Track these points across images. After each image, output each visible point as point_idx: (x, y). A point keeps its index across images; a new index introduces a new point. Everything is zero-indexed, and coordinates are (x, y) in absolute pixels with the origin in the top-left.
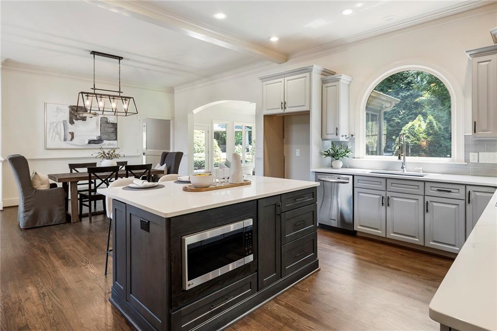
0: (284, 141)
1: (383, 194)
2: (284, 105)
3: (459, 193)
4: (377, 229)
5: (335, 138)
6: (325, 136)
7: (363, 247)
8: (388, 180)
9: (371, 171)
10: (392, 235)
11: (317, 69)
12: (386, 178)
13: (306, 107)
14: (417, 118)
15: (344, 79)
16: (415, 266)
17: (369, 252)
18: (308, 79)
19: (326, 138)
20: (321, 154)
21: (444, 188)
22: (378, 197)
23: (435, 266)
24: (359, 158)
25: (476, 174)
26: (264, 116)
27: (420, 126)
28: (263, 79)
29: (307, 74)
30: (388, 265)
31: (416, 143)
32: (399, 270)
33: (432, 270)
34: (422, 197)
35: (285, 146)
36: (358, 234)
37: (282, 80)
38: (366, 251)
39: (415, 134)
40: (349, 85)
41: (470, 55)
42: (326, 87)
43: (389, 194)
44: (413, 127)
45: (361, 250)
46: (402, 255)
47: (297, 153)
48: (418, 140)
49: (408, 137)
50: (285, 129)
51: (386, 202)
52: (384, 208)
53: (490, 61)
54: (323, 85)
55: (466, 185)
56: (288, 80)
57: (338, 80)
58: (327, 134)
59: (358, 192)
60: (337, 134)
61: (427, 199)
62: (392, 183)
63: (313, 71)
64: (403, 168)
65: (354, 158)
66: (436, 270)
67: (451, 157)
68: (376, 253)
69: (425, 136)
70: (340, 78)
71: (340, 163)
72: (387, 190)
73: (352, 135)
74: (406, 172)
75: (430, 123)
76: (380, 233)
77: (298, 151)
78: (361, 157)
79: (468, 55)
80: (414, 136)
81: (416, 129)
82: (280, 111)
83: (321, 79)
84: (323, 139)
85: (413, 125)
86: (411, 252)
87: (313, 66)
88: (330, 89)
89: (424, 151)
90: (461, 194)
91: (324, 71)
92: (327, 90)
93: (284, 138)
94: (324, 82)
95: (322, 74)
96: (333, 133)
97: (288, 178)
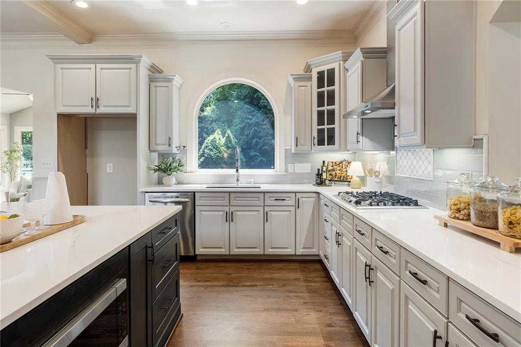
0: (87, 153)
1: (227, 209)
2: (96, 102)
3: (291, 200)
4: (221, 248)
5: (167, 149)
6: (153, 147)
7: (210, 271)
8: (231, 194)
9: (206, 186)
10: (235, 251)
11: (145, 62)
12: (230, 193)
13: (131, 108)
14: (216, 132)
15: (177, 81)
16: (265, 277)
17: (218, 275)
18: (133, 72)
19: (155, 149)
20: (150, 169)
21: (279, 197)
22: (221, 213)
23: (277, 272)
24: (192, 172)
25: (293, 182)
26: (58, 115)
27: (220, 139)
28: (56, 60)
29: (133, 66)
30: (244, 283)
31: (218, 156)
32: (256, 286)
33: (276, 275)
34: (262, 208)
35: (88, 160)
36: (199, 258)
37: (93, 66)
38: (215, 275)
39: (217, 147)
40: (180, 89)
41: (293, 78)
42: (155, 87)
43: (232, 209)
44: (214, 141)
45: (209, 275)
46: (248, 269)
47: (108, 169)
48: (220, 152)
49: (211, 150)
50: (89, 136)
51: (229, 217)
52: (228, 223)
53: (306, 86)
54: (151, 84)
55: (296, 193)
56: (102, 69)
57: (170, 81)
58: (157, 145)
59: (201, 211)
60: (169, 145)
61: (267, 209)
62: (235, 197)
63: (141, 63)
64: (238, 180)
65: (186, 172)
66: (281, 275)
67: (274, 168)
68: (225, 274)
69: (225, 149)
70: (173, 79)
71: (173, 180)
72: (231, 205)
73: (184, 147)
74: (240, 185)
75: (229, 137)
76: (223, 251)
77: (109, 167)
78: (193, 171)
79: (292, 79)
80: (216, 149)
81: (218, 142)
82: (89, 110)
83: (149, 75)
84: (151, 151)
85: (215, 138)
86: (253, 264)
87: (141, 57)
88: (160, 90)
89: (225, 163)
90: (292, 202)
91: (152, 67)
92: (156, 90)
93: (86, 148)
94: (151, 80)
95: (149, 70)
96: (164, 143)
97: (93, 204)
